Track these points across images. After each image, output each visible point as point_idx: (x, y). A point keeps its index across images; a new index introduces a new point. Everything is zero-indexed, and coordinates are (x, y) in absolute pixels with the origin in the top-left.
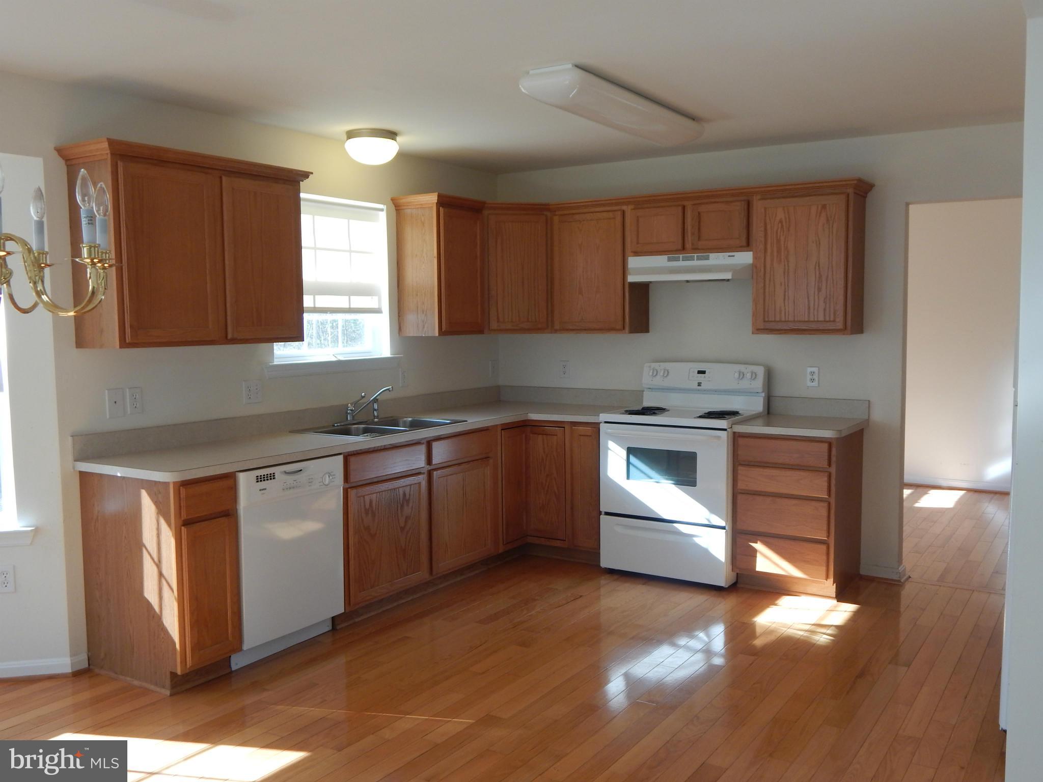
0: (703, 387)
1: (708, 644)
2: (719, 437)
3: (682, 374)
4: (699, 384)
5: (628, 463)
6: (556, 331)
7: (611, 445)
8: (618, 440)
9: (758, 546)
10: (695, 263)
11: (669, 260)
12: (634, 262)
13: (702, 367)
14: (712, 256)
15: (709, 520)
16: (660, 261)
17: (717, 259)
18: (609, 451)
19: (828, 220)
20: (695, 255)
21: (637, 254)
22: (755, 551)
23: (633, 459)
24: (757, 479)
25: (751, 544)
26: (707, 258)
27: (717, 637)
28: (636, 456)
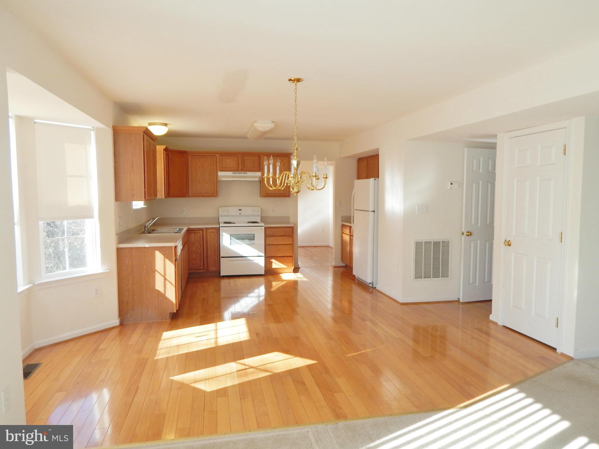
0: (242, 214)
1: (259, 293)
2: (262, 229)
3: (233, 211)
4: (240, 214)
5: (231, 239)
6: (189, 196)
7: (224, 234)
8: (226, 232)
9: (273, 260)
10: (242, 175)
11: (233, 173)
12: (220, 173)
13: (240, 208)
14: (248, 173)
15: (258, 254)
16: (230, 173)
17: (249, 174)
18: (223, 236)
19: (284, 164)
20: (237, 172)
21: (221, 171)
22: (272, 262)
23: (232, 238)
24: (271, 240)
25: (271, 260)
26: (246, 173)
27: (262, 290)
28: (233, 237)
